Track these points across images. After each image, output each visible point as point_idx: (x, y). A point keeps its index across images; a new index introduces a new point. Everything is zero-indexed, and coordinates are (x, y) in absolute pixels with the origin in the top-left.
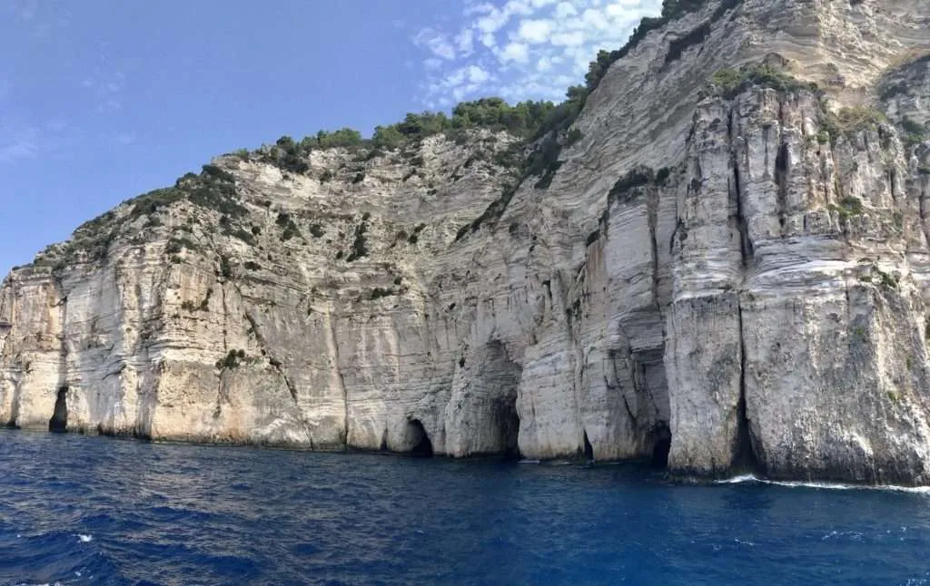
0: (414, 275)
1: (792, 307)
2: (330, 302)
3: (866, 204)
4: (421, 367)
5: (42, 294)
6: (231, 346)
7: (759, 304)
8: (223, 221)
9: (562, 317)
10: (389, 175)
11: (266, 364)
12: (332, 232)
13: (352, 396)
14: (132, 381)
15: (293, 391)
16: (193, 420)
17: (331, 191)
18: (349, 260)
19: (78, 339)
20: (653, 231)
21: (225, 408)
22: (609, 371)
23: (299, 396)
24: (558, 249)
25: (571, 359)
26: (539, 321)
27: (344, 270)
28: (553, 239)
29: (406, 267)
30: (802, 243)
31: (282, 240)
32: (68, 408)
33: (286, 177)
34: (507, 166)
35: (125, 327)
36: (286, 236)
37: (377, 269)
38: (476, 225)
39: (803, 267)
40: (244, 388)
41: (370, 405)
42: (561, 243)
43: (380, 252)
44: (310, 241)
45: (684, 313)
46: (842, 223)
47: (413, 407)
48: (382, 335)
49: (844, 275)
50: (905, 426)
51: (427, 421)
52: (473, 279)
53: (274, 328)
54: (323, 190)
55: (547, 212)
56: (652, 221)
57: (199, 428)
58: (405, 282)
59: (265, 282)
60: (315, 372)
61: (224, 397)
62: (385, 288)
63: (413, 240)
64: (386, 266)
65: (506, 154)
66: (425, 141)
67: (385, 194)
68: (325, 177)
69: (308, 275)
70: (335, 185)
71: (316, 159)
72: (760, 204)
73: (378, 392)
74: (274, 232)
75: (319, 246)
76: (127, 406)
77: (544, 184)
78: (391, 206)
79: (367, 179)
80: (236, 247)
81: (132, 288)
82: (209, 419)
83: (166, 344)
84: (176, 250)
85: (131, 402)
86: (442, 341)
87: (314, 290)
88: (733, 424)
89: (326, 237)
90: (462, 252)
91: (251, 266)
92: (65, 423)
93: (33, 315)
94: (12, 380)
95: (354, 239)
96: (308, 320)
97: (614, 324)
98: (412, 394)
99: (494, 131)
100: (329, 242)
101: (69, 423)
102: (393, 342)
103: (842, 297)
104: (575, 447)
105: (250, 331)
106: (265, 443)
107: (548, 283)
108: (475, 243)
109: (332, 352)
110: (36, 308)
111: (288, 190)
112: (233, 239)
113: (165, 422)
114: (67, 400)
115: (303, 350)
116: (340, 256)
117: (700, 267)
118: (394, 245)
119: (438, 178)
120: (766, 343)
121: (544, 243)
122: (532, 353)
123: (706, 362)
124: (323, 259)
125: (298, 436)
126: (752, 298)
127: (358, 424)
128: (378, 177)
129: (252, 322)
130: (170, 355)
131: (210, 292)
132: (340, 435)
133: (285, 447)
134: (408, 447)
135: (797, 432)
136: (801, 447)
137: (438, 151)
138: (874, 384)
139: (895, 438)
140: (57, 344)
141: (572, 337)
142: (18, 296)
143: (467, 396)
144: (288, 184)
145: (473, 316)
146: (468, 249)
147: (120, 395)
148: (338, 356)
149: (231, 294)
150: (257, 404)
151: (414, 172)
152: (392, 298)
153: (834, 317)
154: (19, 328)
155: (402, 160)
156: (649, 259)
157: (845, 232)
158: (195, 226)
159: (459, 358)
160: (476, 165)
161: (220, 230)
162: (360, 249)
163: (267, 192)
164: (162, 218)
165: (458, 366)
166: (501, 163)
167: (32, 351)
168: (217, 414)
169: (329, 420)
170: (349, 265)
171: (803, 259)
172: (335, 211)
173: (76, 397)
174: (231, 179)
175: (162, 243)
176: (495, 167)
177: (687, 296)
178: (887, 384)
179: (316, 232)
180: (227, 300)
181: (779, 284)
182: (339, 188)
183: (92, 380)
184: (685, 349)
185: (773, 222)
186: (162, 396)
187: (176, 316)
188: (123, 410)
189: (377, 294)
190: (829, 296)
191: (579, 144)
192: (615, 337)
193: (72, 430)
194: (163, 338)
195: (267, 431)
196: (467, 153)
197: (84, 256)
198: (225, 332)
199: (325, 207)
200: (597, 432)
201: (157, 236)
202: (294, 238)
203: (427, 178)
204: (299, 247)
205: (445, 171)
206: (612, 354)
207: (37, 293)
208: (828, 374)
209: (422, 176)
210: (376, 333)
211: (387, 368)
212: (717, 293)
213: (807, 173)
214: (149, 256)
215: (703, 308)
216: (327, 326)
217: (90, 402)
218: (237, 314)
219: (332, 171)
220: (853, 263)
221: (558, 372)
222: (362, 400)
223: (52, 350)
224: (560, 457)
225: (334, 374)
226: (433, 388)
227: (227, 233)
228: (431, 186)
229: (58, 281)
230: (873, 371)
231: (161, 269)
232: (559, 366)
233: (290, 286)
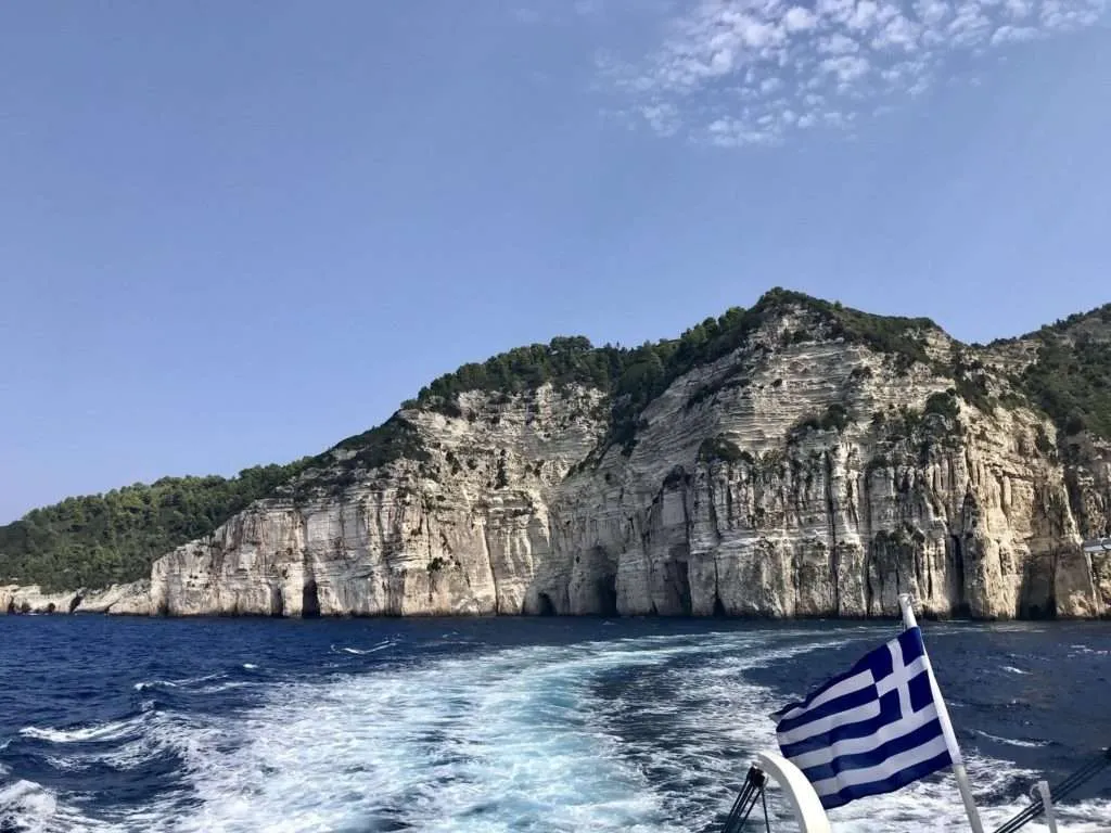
0: (539, 499)
1: (733, 558)
2: (483, 518)
3: (767, 510)
4: (548, 561)
5: (289, 519)
6: (434, 555)
7: (722, 556)
8: (421, 467)
9: (640, 540)
10: (516, 418)
11: (453, 565)
12: (481, 464)
13: (501, 581)
14: (379, 582)
15: (468, 581)
16: (420, 604)
17: (477, 431)
18: (496, 488)
19: (321, 553)
20: (685, 503)
21: (435, 595)
22: (665, 573)
23: (471, 584)
24: (636, 496)
25: (646, 563)
26: (627, 541)
27: (492, 496)
28: (633, 490)
29: (535, 494)
30: (737, 532)
31: (452, 474)
32: (320, 601)
33: (448, 423)
34: (599, 420)
35: (372, 547)
36: (454, 471)
37: (514, 495)
38: (582, 467)
39: (738, 541)
40: (444, 581)
41: (513, 587)
42: (638, 493)
43: (515, 482)
44: (468, 473)
45: (694, 559)
46: (753, 523)
47: (543, 586)
48: (521, 541)
49: (753, 544)
50: (771, 601)
51: (552, 594)
52: (582, 505)
53: (455, 540)
54: (471, 429)
55: (629, 472)
56: (684, 500)
57: (424, 609)
58: (535, 505)
59: (449, 509)
60: (478, 567)
61: (433, 587)
62: (521, 509)
63: (537, 473)
64: (522, 493)
65: (598, 409)
66: (539, 391)
67: (514, 434)
68: (471, 417)
69: (469, 498)
70: (479, 424)
71: (464, 401)
72: (721, 515)
73: (519, 579)
74: (447, 468)
75: (474, 476)
76: (378, 598)
77: (627, 453)
78: (518, 443)
79: (502, 422)
80: (430, 485)
81: (374, 520)
82: (427, 602)
83: (405, 559)
84: (404, 496)
85: (381, 595)
86: (562, 545)
87: (473, 510)
88: (714, 600)
89: (478, 469)
90: (574, 485)
91: (441, 498)
92: (319, 612)
93: (282, 536)
94: (268, 584)
95: (497, 471)
96: (472, 532)
97: (667, 550)
98: (542, 578)
99: (588, 389)
100: (481, 473)
101: (323, 612)
102: (528, 545)
103: (752, 553)
104: (648, 609)
105: (444, 544)
106: (457, 614)
107: (631, 519)
108: (582, 481)
109: (486, 553)
110: (283, 529)
111: (450, 432)
112: (428, 480)
113: (409, 606)
114: (319, 596)
115: (471, 553)
116: (489, 485)
117: (700, 541)
118: (524, 477)
119: (552, 425)
120: (724, 571)
121: (629, 493)
122: (623, 558)
123: (703, 579)
124: (478, 487)
125: (473, 609)
126: (720, 554)
127: (506, 599)
128: (509, 420)
129: (445, 539)
130: (407, 565)
131: (421, 521)
132: (494, 607)
133: (468, 614)
134: (538, 612)
135: (734, 603)
136: (736, 608)
137: (549, 400)
138: (761, 586)
139: (766, 604)
140: (301, 556)
141: (646, 553)
142: (263, 520)
143: (583, 580)
144: (450, 428)
145: (583, 530)
146: (576, 484)
147: (372, 591)
148: (490, 555)
149: (432, 520)
150: (452, 591)
151: (533, 418)
152: (527, 516)
153: (748, 562)
154: (266, 544)
155: (523, 405)
156: (683, 520)
157: (754, 527)
158: (409, 475)
159: (575, 557)
160: (579, 420)
161: (420, 474)
162: (502, 481)
163: (437, 435)
164: (391, 473)
165: (575, 562)
166: (594, 418)
167: (285, 562)
168: (431, 599)
169: (487, 598)
170: (495, 492)
171: (738, 538)
172: (481, 447)
173: (326, 593)
174: (414, 428)
175: (395, 490)
176: (591, 422)
177: (695, 552)
178: (766, 585)
179: (472, 466)
180: (430, 525)
181: (729, 548)
182: (482, 427)
183: (339, 582)
184: (695, 573)
185: (725, 523)
186: (406, 591)
187: (409, 541)
188: (375, 600)
189: (517, 513)
190: (748, 553)
191: (647, 431)
192: (668, 556)
193: (325, 616)
194: (402, 555)
195: (458, 607)
196: (571, 408)
197: (322, 492)
198: (430, 547)
199: (474, 443)
200: (659, 602)
201: (388, 485)
202: (459, 473)
203: (543, 423)
204: (463, 478)
205: (556, 419)
206: (667, 564)
207: (284, 519)
208: (746, 583)
209: (539, 421)
210: (517, 541)
211: (524, 563)
212: (706, 551)
213: (738, 502)
214: (385, 499)
215: (701, 557)
216: (483, 535)
217: (339, 596)
218: (436, 534)
219: (475, 411)
220: (758, 539)
221: (638, 570)
222: (508, 584)
223: (298, 561)
224: (641, 614)
225: (488, 567)
226: (556, 574)
227: (424, 476)
228: (546, 430)
229: (298, 509)
230: (761, 581)
231: (395, 508)
232: (639, 567)
233: (461, 509)
